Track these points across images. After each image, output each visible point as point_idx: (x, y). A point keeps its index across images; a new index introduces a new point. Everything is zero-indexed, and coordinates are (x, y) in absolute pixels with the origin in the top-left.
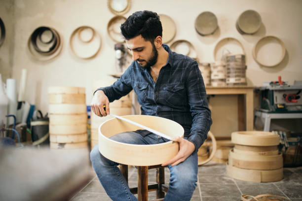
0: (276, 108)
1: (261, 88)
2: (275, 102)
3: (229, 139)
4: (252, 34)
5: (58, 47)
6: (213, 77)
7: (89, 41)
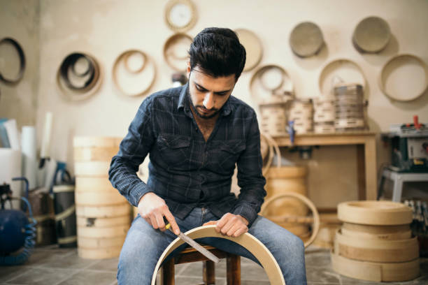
0: (411, 164)
1: (389, 133)
2: (410, 156)
3: (334, 211)
4: (378, 53)
5: (97, 81)
6: (316, 119)
7: (140, 71)
